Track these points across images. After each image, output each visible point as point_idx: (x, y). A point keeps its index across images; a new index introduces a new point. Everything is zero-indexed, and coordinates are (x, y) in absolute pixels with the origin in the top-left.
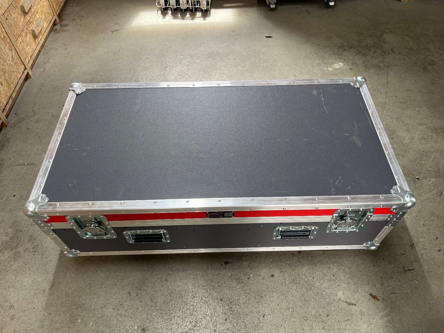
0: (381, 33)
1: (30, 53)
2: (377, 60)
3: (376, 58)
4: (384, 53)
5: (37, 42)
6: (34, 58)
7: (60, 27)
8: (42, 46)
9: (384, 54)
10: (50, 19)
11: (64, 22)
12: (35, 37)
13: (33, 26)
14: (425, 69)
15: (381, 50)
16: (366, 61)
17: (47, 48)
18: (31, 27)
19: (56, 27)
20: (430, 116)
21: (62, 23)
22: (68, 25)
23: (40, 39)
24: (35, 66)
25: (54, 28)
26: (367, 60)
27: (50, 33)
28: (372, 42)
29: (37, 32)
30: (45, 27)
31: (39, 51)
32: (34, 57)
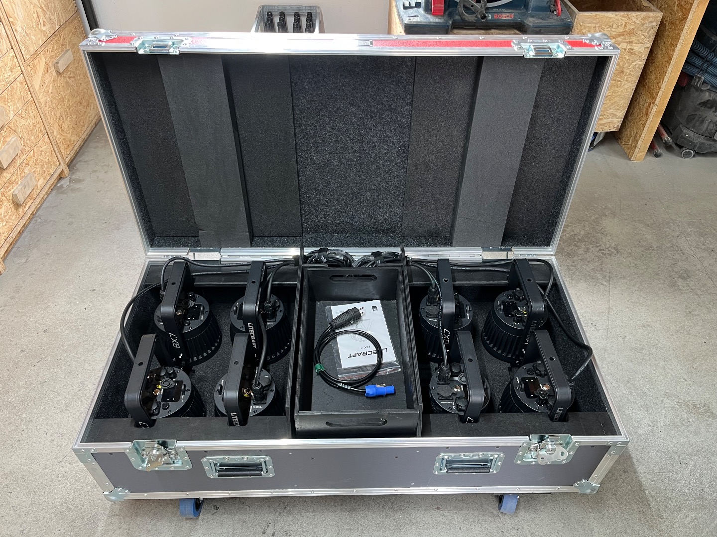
0: (597, 216)
2: (591, 266)
3: (589, 262)
4: (602, 253)
5: (21, 212)
7: (68, 184)
8: (32, 216)
9: (601, 255)
10: (52, 172)
11: (77, 175)
12: (17, 205)
13: (15, 188)
14: (673, 285)
15: (597, 247)
16: (572, 266)
18: (12, 190)
19: (62, 182)
20: (684, 379)
21: (73, 177)
22: (83, 180)
23: (27, 207)
25: (59, 185)
27: (48, 194)
29: (21, 198)
30: (39, 186)
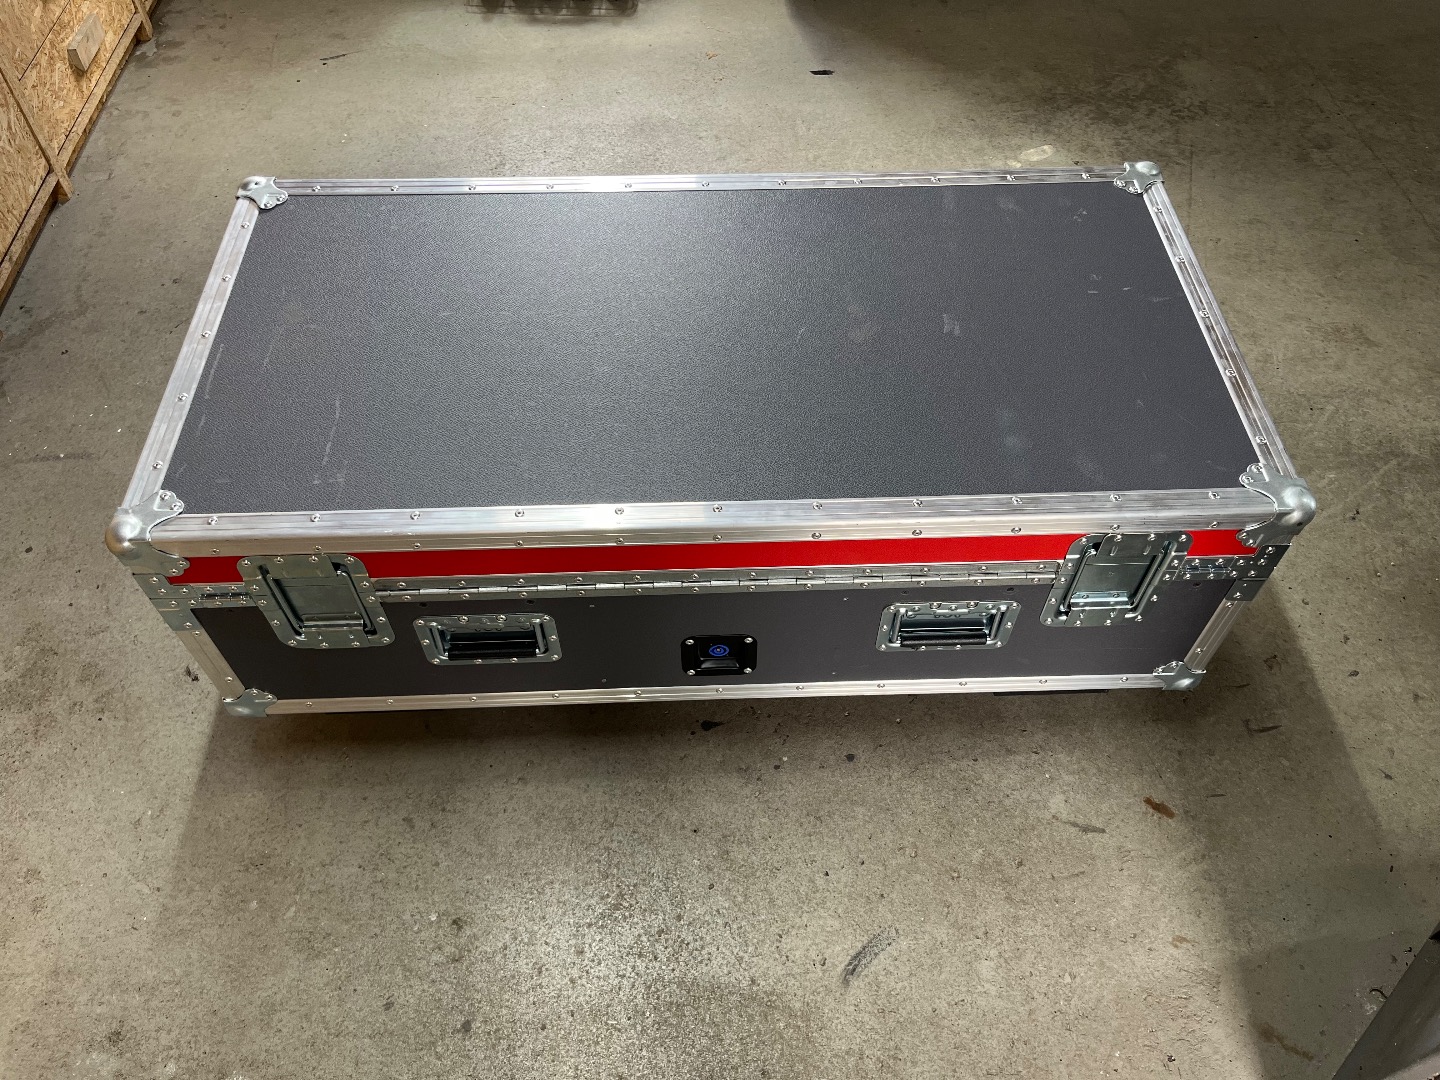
0: (1167, 58)
1: (62, 122)
2: (1158, 137)
3: (1154, 131)
4: (1178, 116)
5: (84, 89)
6: (77, 139)
7: (155, 50)
8: (100, 107)
9: (1176, 118)
10: (125, 23)
11: (169, 35)
12: (79, 72)
13: (70, 38)
14: (1303, 158)
15: (1168, 107)
16: (1123, 138)
17: (116, 113)
18: (67, 42)
19: (144, 48)
20: (1320, 295)
21: (163, 38)
22: (183, 43)
23: (94, 82)
24: (78, 166)
25: (138, 53)
26: (1125, 136)
27: (123, 66)
28: (1142, 85)
29: (85, 60)
30: (108, 46)
31: (93, 122)
32: (75, 138)
